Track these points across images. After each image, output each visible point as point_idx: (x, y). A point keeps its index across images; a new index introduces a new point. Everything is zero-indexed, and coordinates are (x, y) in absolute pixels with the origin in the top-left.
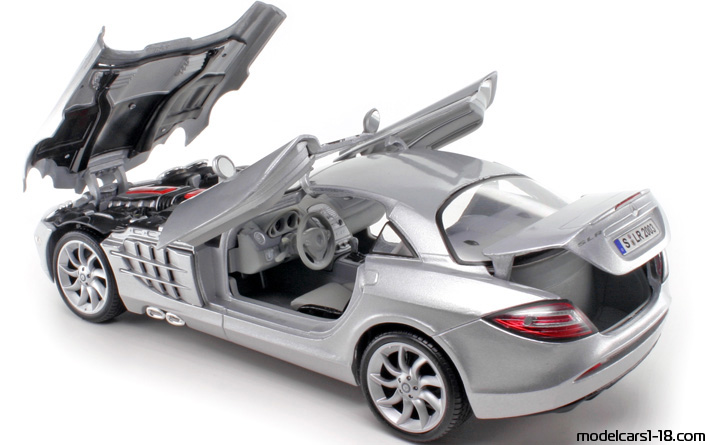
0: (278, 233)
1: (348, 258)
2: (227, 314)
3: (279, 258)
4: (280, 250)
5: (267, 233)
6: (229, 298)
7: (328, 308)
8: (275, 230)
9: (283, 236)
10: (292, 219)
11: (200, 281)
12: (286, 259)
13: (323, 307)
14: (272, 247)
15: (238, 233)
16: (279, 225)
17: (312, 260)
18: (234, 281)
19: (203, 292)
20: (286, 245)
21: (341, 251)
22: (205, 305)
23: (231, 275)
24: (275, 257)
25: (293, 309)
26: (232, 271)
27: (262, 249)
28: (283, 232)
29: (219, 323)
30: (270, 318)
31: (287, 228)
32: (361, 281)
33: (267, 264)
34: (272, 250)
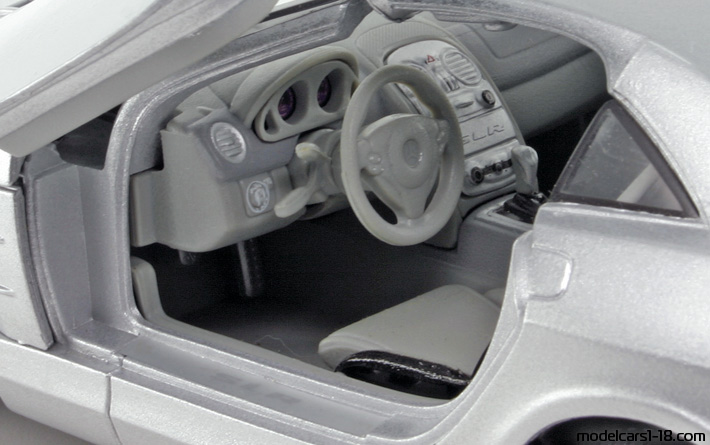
0: (285, 128)
1: (506, 210)
2: (122, 374)
3: (289, 207)
4: (292, 183)
5: (254, 128)
6: (133, 324)
7: (428, 366)
8: (278, 118)
9: (303, 136)
10: (332, 85)
11: (44, 270)
12: (310, 207)
13: (413, 362)
14: (268, 171)
15: (164, 125)
16: (291, 102)
17: (388, 214)
18: (147, 273)
19: (52, 303)
20: (311, 167)
21: (485, 187)
22: (56, 344)
23: (137, 253)
24: (274, 201)
25: (325, 362)
26: (143, 241)
27: (233, 176)
28: (304, 124)
29: (96, 402)
30: (249, 390)
31: (314, 113)
32: (519, 285)
33: (253, 224)
34: (268, 181)
